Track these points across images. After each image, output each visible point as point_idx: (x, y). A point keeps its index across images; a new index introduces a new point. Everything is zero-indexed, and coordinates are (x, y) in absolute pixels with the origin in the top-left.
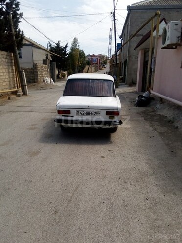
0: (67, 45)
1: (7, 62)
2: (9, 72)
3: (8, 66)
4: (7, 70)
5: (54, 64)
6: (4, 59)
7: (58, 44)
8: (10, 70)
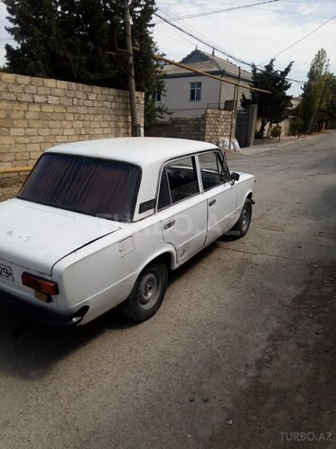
0: (290, 66)
1: (116, 109)
2: (117, 127)
3: (117, 116)
4: (112, 124)
5: (253, 109)
6: (106, 103)
7: (269, 67)
8: (121, 124)
